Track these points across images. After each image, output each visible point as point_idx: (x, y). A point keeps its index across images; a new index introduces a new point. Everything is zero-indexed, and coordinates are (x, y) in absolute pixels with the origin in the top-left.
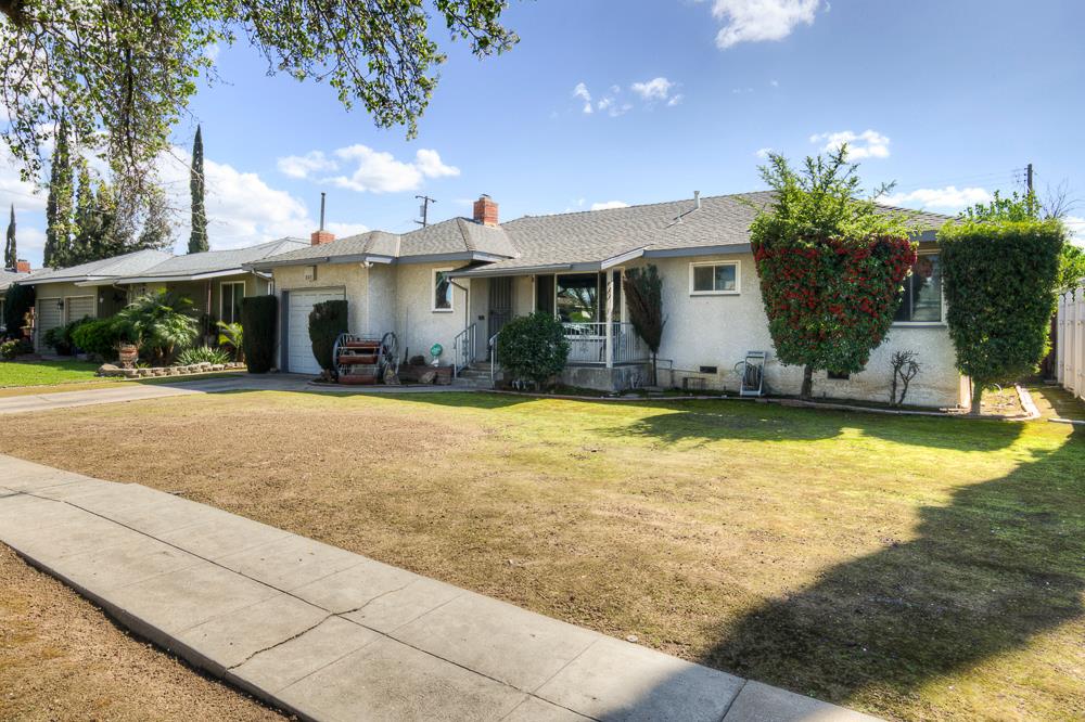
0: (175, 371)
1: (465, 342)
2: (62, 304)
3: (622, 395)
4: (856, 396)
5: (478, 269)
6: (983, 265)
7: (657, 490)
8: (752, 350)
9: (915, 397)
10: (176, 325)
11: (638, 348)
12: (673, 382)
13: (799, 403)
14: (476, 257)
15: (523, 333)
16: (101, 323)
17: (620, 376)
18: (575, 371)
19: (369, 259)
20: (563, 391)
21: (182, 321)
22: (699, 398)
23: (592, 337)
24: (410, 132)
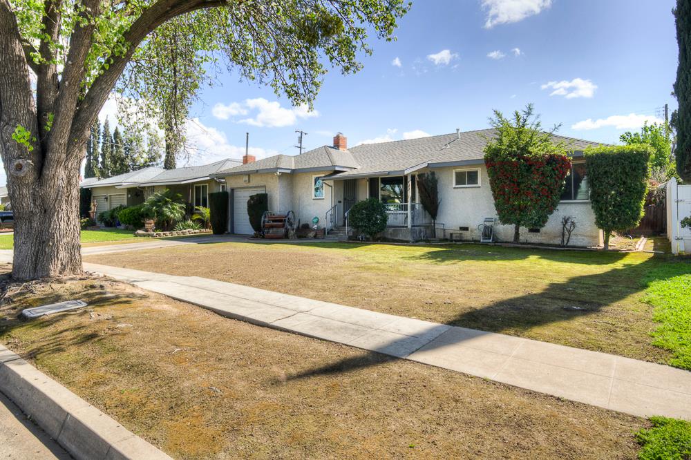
0: (175, 234)
1: (331, 215)
2: (107, 198)
3: (417, 242)
4: (544, 242)
5: (338, 175)
6: (606, 169)
7: (429, 278)
8: (487, 217)
9: (576, 241)
10: (174, 209)
11: (425, 217)
12: (445, 236)
13: (512, 245)
14: (337, 169)
15: (363, 209)
16: (132, 208)
17: (415, 232)
18: (391, 230)
19: (279, 171)
20: (385, 240)
21: (177, 206)
22: (458, 243)
23: (400, 212)
24: (310, 108)
